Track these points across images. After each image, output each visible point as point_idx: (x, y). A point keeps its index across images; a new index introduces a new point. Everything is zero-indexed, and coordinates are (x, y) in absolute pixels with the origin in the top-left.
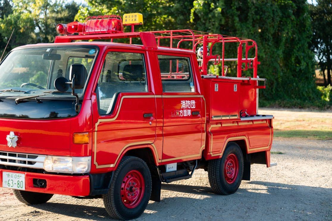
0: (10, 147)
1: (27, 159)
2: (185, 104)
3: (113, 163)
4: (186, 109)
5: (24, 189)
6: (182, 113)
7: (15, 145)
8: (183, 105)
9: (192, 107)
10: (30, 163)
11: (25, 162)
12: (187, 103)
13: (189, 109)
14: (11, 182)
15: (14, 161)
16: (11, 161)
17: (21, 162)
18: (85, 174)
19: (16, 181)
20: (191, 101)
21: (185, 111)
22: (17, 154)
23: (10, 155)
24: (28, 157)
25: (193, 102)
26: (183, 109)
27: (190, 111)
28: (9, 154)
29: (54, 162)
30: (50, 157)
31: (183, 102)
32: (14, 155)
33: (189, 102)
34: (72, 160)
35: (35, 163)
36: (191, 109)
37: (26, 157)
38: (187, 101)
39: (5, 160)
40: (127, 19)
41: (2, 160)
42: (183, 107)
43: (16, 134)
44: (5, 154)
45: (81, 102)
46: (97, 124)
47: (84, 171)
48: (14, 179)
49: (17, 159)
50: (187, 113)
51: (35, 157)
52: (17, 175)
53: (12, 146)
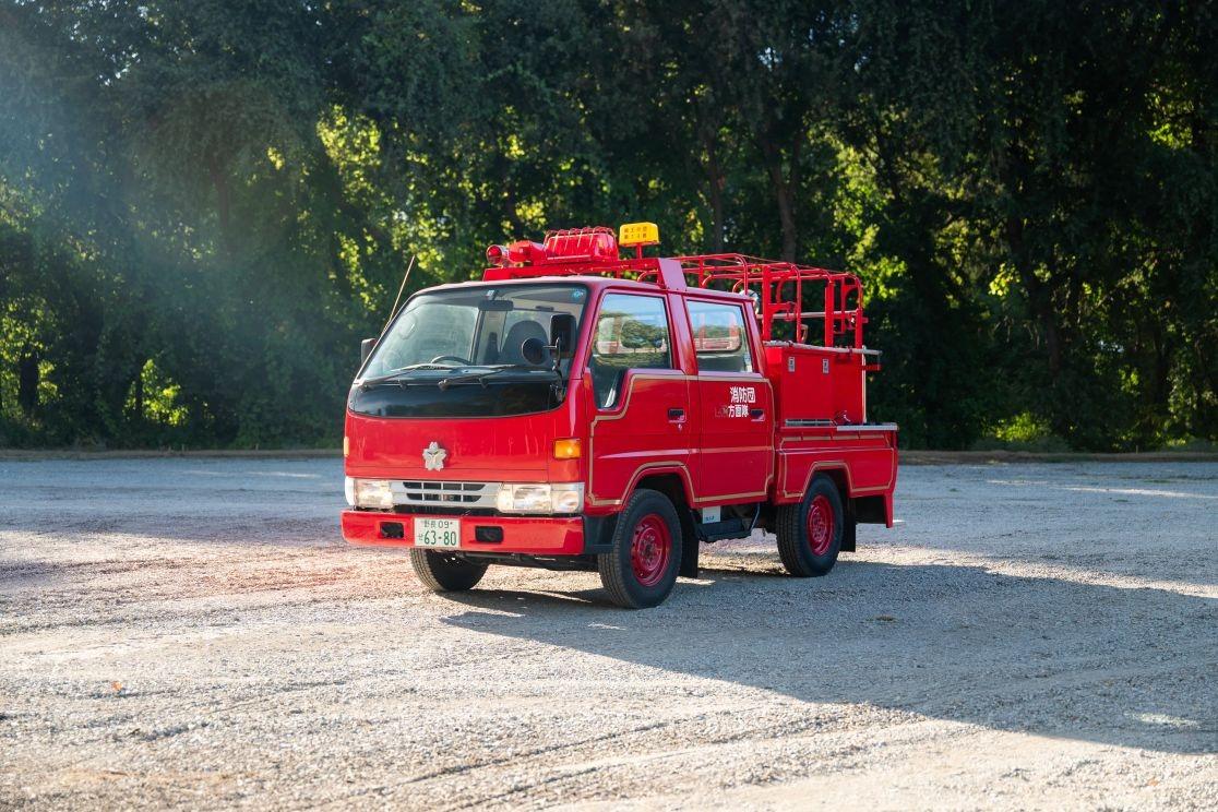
0: (430, 469)
1: (462, 493)
2: (737, 395)
3: (619, 498)
4: (739, 404)
5: (457, 546)
6: (732, 410)
7: (440, 466)
8: (734, 395)
9: (750, 399)
10: (468, 499)
11: (457, 498)
12: (741, 393)
13: (744, 403)
14: (430, 536)
15: (436, 497)
16: (428, 497)
17: (448, 498)
18: (575, 515)
19: (440, 533)
20: (749, 389)
21: (738, 407)
22: (442, 483)
23: (427, 486)
24: (465, 489)
25: (752, 391)
26: (734, 404)
27: (746, 407)
28: (425, 484)
30: (508, 486)
31: (734, 390)
32: (437, 487)
33: (744, 389)
34: (552, 490)
35: (476, 498)
36: (748, 404)
37: (460, 489)
38: (740, 388)
39: (418, 497)
40: (629, 234)
41: (411, 496)
42: (733, 399)
43: (441, 447)
44: (417, 486)
45: (566, 383)
46: (593, 424)
47: (573, 509)
48: (437, 529)
49: (441, 492)
50: (742, 411)
51: (479, 487)
52: (444, 521)
53: (434, 470)
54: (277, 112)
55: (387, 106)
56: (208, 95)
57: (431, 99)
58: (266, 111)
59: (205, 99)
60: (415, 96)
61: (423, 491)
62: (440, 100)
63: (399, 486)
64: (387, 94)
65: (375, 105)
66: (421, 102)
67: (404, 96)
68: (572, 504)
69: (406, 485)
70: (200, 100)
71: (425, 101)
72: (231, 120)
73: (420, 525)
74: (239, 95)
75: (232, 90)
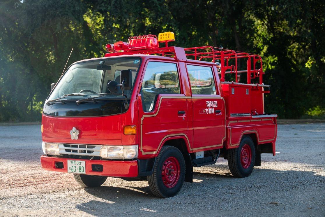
0: (73, 139)
1: (87, 149)
2: (209, 104)
3: (156, 151)
4: (210, 108)
5: (84, 173)
6: (208, 111)
7: (77, 138)
8: (208, 104)
9: (215, 106)
10: (89, 152)
11: (85, 152)
12: (211, 104)
13: (212, 108)
14: (74, 168)
15: (76, 151)
16: (73, 151)
17: (82, 152)
18: (134, 159)
19: (77, 167)
20: (214, 102)
21: (210, 109)
22: (79, 145)
23: (73, 146)
24: (88, 148)
25: (216, 102)
26: (208, 108)
27: (213, 109)
28: (72, 145)
29: (109, 150)
30: (105, 147)
31: (208, 102)
32: (77, 146)
33: (212, 102)
34: (123, 148)
35: (93, 151)
36: (214, 108)
37: (86, 148)
38: (211, 101)
39: (69, 151)
40: (162, 37)
41: (67, 150)
42: (208, 106)
43: (77, 129)
44: (69, 146)
45: (129, 101)
46: (142, 119)
47: (133, 157)
48: (76, 165)
49: (78, 149)
50: (212, 111)
51: (93, 147)
52: (79, 162)
53: (74, 139)
54: (69, 11)
55: (105, 8)
56: (46, 6)
57: (119, 6)
58: (65, 11)
59: (45, 7)
60: (114, 5)
61: (71, 148)
62: (122, 6)
63: (62, 146)
64: (105, 5)
65: (101, 8)
66: (116, 7)
67: (110, 5)
68: (132, 155)
69: (65, 146)
70: (44, 8)
71: (117, 7)
72: (54, 14)
73: (70, 163)
74: (56, 6)
75: (54, 4)
